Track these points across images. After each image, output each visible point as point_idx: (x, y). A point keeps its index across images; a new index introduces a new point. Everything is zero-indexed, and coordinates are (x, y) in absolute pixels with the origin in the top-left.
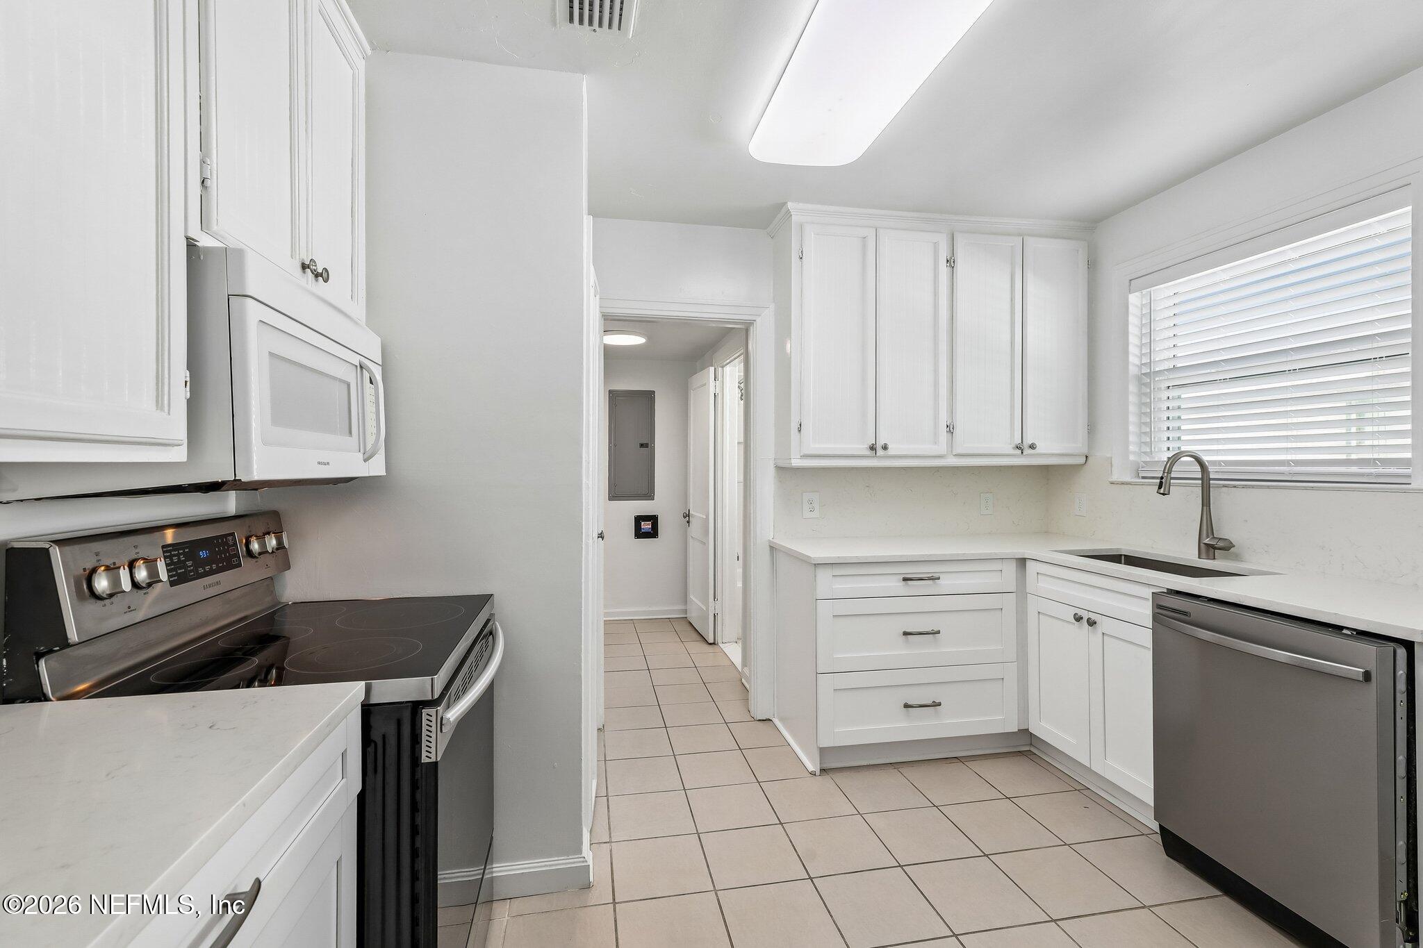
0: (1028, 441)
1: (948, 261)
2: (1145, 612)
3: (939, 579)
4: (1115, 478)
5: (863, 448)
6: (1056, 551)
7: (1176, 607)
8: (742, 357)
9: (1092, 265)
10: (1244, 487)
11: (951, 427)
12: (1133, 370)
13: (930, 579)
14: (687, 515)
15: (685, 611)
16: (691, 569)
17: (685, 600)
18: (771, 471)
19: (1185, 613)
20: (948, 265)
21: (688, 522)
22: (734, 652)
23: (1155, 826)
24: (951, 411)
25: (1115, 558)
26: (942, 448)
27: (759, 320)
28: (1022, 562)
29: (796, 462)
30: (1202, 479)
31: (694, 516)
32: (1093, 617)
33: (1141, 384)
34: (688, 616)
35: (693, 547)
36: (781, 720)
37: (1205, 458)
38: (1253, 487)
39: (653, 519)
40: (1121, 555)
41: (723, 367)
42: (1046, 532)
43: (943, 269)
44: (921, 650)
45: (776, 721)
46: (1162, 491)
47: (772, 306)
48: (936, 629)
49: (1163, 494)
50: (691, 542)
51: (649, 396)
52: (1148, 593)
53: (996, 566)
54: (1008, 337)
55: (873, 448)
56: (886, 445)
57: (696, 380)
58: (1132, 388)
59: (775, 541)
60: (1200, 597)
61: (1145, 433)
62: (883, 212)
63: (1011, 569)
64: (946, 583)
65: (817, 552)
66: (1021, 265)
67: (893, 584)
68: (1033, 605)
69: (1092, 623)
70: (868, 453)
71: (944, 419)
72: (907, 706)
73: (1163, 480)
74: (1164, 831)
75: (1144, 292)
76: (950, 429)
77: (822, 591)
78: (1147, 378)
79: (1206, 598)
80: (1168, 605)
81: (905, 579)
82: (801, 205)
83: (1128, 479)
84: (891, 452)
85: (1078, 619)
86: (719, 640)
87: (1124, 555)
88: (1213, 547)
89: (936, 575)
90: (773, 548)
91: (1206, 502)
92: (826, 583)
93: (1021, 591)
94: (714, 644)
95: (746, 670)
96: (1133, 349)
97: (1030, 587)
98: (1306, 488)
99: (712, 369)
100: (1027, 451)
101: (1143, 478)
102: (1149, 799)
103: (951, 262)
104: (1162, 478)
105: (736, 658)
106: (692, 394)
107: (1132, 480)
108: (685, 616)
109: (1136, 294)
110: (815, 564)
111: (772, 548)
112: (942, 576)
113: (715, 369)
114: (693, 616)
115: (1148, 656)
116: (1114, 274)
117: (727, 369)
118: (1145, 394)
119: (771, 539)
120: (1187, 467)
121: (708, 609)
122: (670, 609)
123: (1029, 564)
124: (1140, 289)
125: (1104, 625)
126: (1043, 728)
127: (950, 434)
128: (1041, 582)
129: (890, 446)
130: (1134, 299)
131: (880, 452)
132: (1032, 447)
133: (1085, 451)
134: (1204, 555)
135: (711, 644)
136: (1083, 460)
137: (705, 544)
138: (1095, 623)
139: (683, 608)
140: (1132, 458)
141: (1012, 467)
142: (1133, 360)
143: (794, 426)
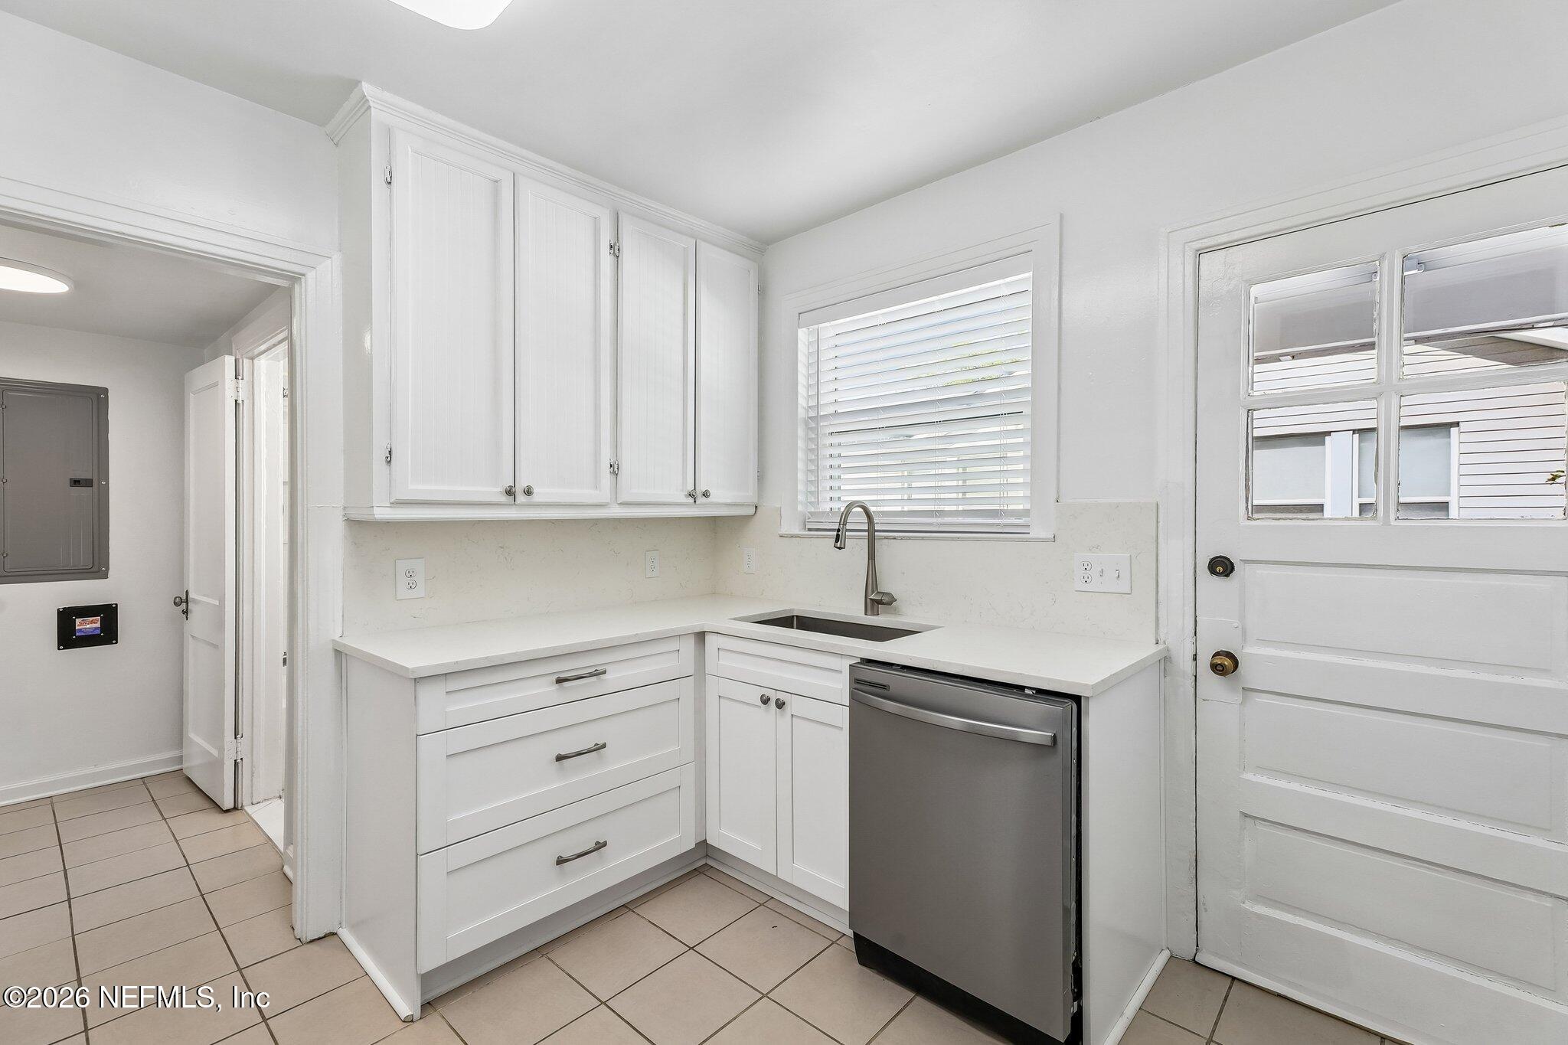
0: (702, 487)
1: (611, 247)
2: (840, 687)
3: (604, 672)
4: (783, 531)
5: (495, 492)
6: (735, 619)
7: (874, 681)
8: (284, 346)
9: (762, 292)
10: (902, 538)
11: (616, 466)
12: (801, 413)
13: (591, 675)
14: (183, 603)
15: (180, 759)
16: (190, 689)
17: (179, 738)
18: (337, 529)
19: (884, 687)
20: (612, 252)
21: (186, 612)
22: (270, 818)
23: (850, 933)
24: (616, 445)
25: (786, 622)
26: (604, 494)
27: (311, 275)
28: (701, 636)
29: (383, 512)
30: (868, 531)
31: (195, 601)
32: (782, 696)
33: (808, 429)
34: (184, 766)
35: (196, 657)
36: (355, 927)
37: (872, 509)
38: (910, 538)
39: (108, 614)
40: (793, 616)
41: (252, 359)
42: (714, 593)
43: (607, 259)
44: (584, 775)
45: (346, 934)
46: (838, 545)
47: (337, 258)
48: (601, 743)
49: (840, 548)
50: (191, 646)
51: (96, 399)
52: (845, 665)
53: (673, 645)
54: (680, 359)
55: (510, 492)
56: (529, 488)
57: (200, 376)
58: (801, 432)
59: (345, 641)
60: (892, 664)
61: (811, 482)
62: (524, 152)
63: (689, 646)
64: (615, 677)
65: (416, 658)
66: (693, 271)
67: (543, 690)
68: (713, 687)
69: (780, 705)
70: (504, 499)
71: (606, 458)
72: (561, 861)
73: (840, 533)
74: (858, 938)
75: (811, 328)
76: (615, 469)
77: (426, 722)
78: (814, 420)
79: (898, 665)
80: (866, 679)
81: (559, 681)
82: (387, 96)
83: (797, 532)
84: (536, 498)
85: (765, 701)
86: (244, 799)
87: (797, 616)
88: (880, 602)
89: (601, 669)
90: (340, 654)
91: (872, 556)
92: (434, 705)
93: (700, 672)
94: (235, 808)
95: (290, 852)
96: (802, 390)
97: (710, 667)
98: (953, 539)
99: (229, 361)
100: (701, 500)
101: (810, 530)
102: (844, 903)
103: (615, 249)
104: (838, 530)
105: (275, 830)
106: (192, 401)
107: (801, 533)
108: (177, 767)
109: (804, 329)
110: (415, 679)
111: (338, 653)
112: (607, 668)
113: (236, 361)
114: (194, 768)
115: (844, 737)
116: (784, 306)
117: (262, 363)
118: (811, 439)
119: (337, 638)
120: (857, 520)
121: (221, 749)
122: (154, 761)
123: (709, 638)
124: (807, 326)
125: (794, 705)
126: (726, 837)
127: (615, 477)
128: (722, 659)
129: (535, 490)
130: (802, 333)
131: (521, 498)
132: (706, 494)
133: (755, 501)
134: (869, 612)
135: (228, 811)
136: (751, 511)
137: (217, 647)
138: (784, 703)
139: (175, 753)
140: (800, 508)
141: (680, 519)
142: (802, 402)
143: (379, 455)
